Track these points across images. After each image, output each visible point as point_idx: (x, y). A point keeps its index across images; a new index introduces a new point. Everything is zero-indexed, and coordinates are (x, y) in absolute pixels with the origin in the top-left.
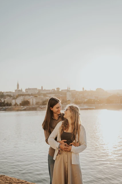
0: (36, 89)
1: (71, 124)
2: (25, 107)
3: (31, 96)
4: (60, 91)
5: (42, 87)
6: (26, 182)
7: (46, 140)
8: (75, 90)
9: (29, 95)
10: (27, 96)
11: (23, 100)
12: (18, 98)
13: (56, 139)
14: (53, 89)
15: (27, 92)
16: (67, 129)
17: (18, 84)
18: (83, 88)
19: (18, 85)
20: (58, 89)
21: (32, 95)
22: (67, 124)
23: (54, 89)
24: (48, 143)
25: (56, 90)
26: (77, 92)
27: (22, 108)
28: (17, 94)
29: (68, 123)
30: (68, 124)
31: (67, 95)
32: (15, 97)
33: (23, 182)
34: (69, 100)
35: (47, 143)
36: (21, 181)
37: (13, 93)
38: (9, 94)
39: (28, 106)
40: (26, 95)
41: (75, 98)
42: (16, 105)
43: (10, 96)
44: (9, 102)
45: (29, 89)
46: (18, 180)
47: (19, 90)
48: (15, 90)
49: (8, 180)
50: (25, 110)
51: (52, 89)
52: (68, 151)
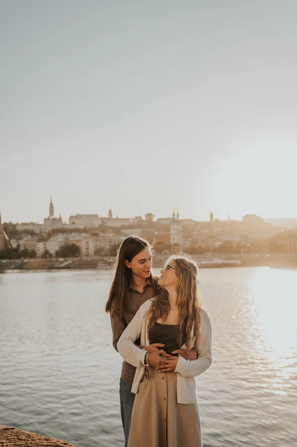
0: (96, 216)
2: (69, 261)
3: (83, 234)
4: (155, 222)
5: (110, 211)
8: (191, 220)
9: (78, 231)
10: (73, 234)
11: (63, 244)
12: (51, 239)
13: (138, 342)
14: (136, 218)
15: (74, 223)
16: (164, 316)
17: (51, 204)
18: (211, 215)
19: (51, 207)
20: (149, 216)
21: (85, 231)
22: (164, 304)
23: (140, 217)
25: (144, 218)
26: (197, 223)
27: (62, 262)
28: (48, 229)
29: (168, 300)
30: (169, 303)
31: (172, 231)
32: (45, 235)
34: (176, 245)
36: (54, 441)
37: (39, 225)
38: (30, 228)
39: (75, 259)
40: (71, 231)
41: (190, 240)
42: (48, 256)
43: (32, 233)
44: (30, 249)
45: (79, 216)
46: (46, 440)
47: (54, 219)
48: (45, 220)
49: (21, 440)
50: (68, 267)
51: (134, 217)
52: (168, 369)
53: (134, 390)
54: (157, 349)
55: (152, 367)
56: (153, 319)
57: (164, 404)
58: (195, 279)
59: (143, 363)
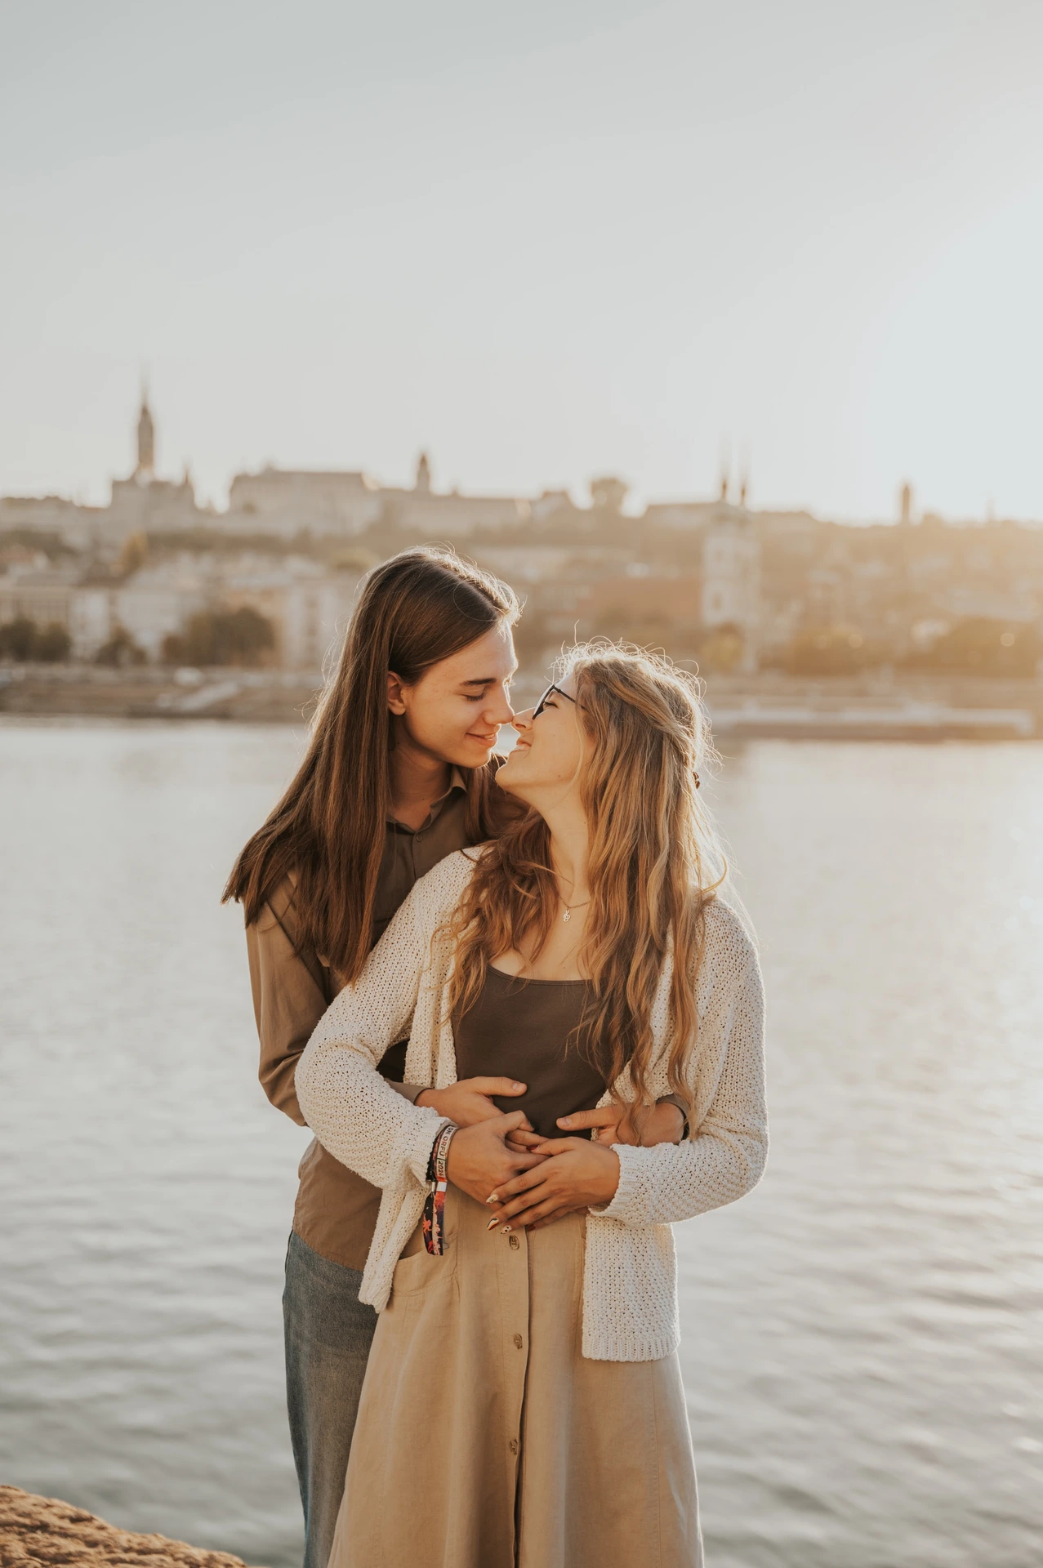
6: (77, 1520)
7: (266, 1069)
13: (392, 1065)
16: (530, 941)
22: (530, 880)
24: (288, 1103)
29: (548, 861)
30: (551, 876)
33: (47, 1517)
35: (282, 1106)
36: (25, 1505)
52: (544, 1209)
53: (372, 1292)
56: (479, 950)
57: (513, 1364)
58: (682, 759)
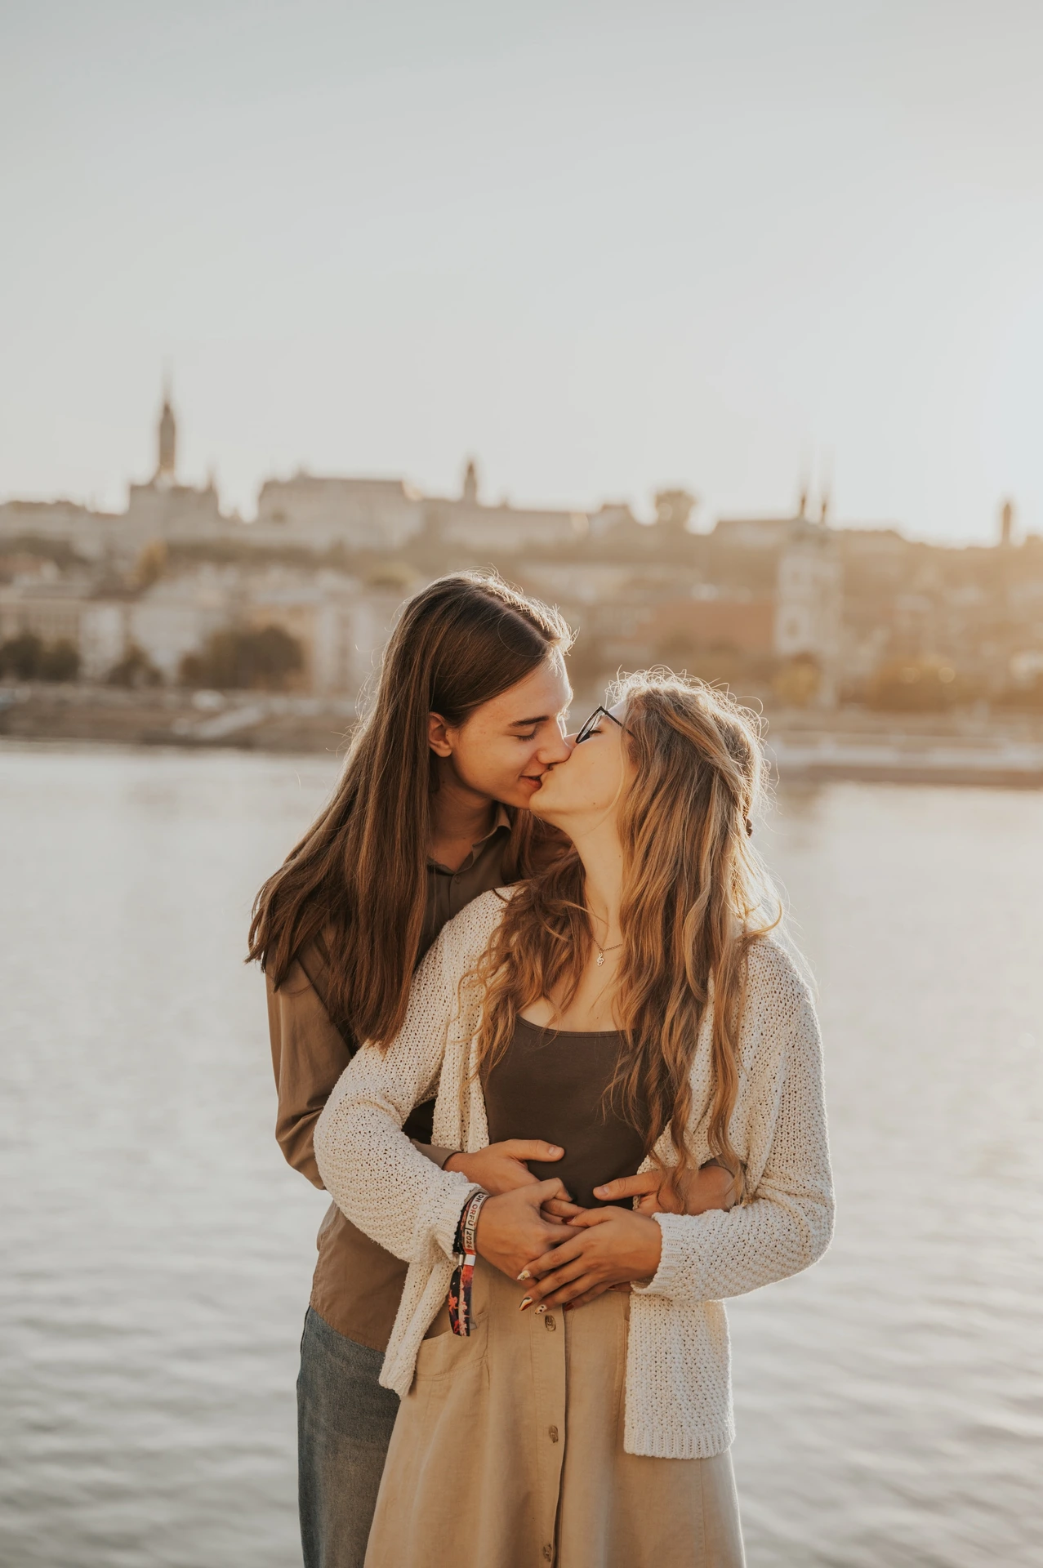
0: (395, 488)
1: (624, 921)
2: (248, 711)
3: (329, 580)
4: (699, 538)
5: (471, 470)
7: (284, 1126)
8: (891, 534)
9: (299, 559)
10: (276, 575)
11: (218, 622)
12: (162, 591)
14: (606, 508)
15: (279, 518)
16: (561, 989)
17: (167, 411)
18: (1007, 512)
19: (167, 427)
20: (674, 501)
21: (338, 559)
22: (563, 921)
23: (624, 509)
24: (306, 1165)
25: (645, 515)
26: (919, 553)
27: (211, 715)
28: (147, 539)
30: (585, 919)
31: (786, 588)
32: (128, 571)
34: (805, 659)
35: (299, 1167)
37: (99, 517)
38: (53, 527)
39: (279, 704)
40: (260, 557)
41: (880, 636)
42: (139, 677)
43: (64, 556)
44: (50, 635)
45: (306, 484)
47: (180, 492)
48: (134, 489)
50: (243, 742)
54: (523, 1175)
55: (496, 1271)
59: (448, 1247)
